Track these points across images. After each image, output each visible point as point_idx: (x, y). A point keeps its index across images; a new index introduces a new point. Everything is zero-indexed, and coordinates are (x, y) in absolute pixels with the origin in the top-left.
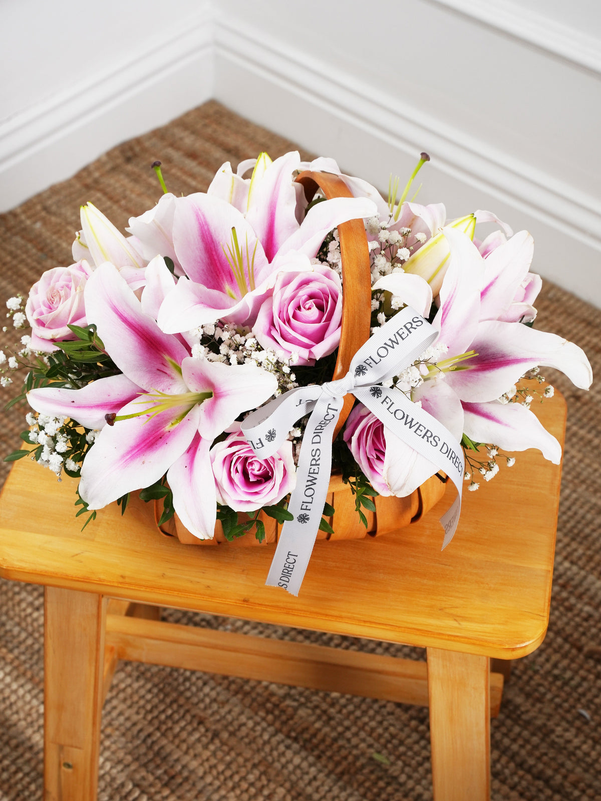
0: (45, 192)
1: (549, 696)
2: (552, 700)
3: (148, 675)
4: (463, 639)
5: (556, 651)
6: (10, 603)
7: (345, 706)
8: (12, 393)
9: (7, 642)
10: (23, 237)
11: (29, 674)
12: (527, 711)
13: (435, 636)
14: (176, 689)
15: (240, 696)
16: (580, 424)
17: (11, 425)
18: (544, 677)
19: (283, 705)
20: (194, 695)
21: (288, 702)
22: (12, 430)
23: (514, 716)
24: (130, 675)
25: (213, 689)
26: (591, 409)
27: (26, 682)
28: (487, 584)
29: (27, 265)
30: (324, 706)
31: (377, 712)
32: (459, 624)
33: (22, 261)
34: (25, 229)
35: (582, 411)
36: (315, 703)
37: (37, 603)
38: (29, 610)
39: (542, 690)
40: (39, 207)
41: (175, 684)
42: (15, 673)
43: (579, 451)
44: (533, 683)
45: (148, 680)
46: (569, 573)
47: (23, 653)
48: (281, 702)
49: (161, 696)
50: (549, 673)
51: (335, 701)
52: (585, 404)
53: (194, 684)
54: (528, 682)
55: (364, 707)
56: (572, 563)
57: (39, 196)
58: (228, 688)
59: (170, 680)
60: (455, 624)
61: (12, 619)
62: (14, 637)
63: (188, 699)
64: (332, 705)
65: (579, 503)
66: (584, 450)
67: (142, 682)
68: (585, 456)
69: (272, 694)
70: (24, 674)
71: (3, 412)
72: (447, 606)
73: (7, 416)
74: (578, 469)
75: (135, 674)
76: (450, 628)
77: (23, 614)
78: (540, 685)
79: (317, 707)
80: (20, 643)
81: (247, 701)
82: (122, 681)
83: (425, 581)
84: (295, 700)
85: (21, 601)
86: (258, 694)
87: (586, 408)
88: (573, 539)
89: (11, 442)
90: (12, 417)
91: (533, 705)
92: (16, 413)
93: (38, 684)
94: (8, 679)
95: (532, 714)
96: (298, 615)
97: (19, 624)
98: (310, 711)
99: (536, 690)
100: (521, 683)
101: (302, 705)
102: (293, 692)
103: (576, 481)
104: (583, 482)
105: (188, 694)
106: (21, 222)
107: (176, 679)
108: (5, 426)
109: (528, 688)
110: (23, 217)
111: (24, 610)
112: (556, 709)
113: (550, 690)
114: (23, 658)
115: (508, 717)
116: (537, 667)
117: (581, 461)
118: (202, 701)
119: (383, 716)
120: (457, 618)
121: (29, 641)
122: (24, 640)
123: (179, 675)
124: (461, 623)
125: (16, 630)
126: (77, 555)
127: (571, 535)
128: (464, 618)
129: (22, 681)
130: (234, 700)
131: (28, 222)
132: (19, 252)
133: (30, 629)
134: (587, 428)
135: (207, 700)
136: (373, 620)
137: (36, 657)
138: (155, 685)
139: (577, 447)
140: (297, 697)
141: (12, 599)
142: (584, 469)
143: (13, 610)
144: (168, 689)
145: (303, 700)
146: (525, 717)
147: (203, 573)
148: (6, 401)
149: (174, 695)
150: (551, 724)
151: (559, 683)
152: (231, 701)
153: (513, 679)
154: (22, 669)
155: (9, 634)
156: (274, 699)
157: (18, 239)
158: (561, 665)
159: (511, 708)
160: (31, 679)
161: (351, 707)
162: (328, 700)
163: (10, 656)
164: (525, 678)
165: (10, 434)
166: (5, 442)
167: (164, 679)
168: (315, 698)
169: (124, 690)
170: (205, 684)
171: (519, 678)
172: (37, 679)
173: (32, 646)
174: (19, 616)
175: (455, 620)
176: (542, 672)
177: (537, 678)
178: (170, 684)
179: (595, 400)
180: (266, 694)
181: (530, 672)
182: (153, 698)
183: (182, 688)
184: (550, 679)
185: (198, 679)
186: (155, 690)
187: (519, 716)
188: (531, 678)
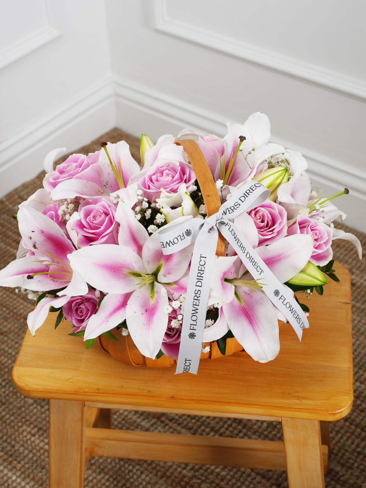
0: (19, 187)
1: (356, 465)
2: (358, 467)
3: (106, 470)
4: (304, 410)
5: (357, 437)
6: (17, 433)
7: (230, 480)
8: (8, 306)
9: (16, 457)
10: (8, 215)
11: (32, 476)
12: (343, 475)
13: (288, 409)
14: (124, 478)
15: (164, 479)
16: (356, 300)
17: (9, 326)
18: (352, 453)
19: (191, 482)
20: (136, 480)
21: (195, 480)
22: (10, 328)
23: (336, 479)
24: (95, 472)
25: (147, 476)
26: (362, 291)
27: (30, 481)
28: (315, 377)
29: (11, 231)
30: (217, 481)
31: (250, 482)
32: (301, 401)
33: (8, 229)
34: (9, 210)
35: (356, 292)
36: (211, 480)
37: (33, 432)
38: (29, 436)
39: (351, 461)
40: (16, 197)
41: (123, 474)
42: (23, 476)
43: (358, 316)
44: (345, 457)
45: (106, 474)
46: (360, 389)
47: (27, 463)
48: (190, 481)
49: (115, 483)
50: (354, 450)
51: (223, 477)
52: (358, 288)
53: (135, 474)
54: (342, 458)
55: (242, 480)
56: (361, 383)
57: (16, 190)
58: (156, 475)
59: (120, 472)
60: (298, 402)
61: (18, 443)
62: (20, 454)
63: (132, 483)
64: (222, 480)
65: (361, 347)
66: (360, 315)
67: (102, 475)
68: (361, 319)
69: (184, 476)
70: (28, 476)
71: (3, 318)
72: (292, 392)
73: (6, 320)
74: (358, 327)
75: (98, 470)
76: (296, 404)
77: (25, 439)
78: (350, 458)
79: (212, 482)
80: (25, 457)
81: (169, 482)
82: (90, 475)
83: (278, 379)
84: (199, 479)
85: (23, 431)
86: (176, 477)
87: (359, 290)
88: (360, 369)
89: (10, 336)
90: (9, 321)
91: (347, 471)
92: (12, 318)
93: (37, 482)
94: (19, 480)
95: (347, 477)
96: (205, 404)
97: (23, 446)
98: (208, 485)
99: (348, 462)
100: (338, 458)
101: (203, 481)
102: (197, 474)
103: (358, 334)
104: (362, 334)
105: (132, 480)
106: (6, 206)
107: (124, 472)
108: (5, 327)
109: (342, 461)
110: (7, 203)
111: (26, 437)
112: (361, 472)
113: (356, 461)
114: (27, 466)
115: (332, 479)
116: (347, 448)
117: (359, 322)
118: (141, 484)
119: (254, 484)
120: (299, 398)
121: (30, 456)
122: (27, 455)
123: (125, 469)
124: (302, 401)
125: (22, 449)
126: (69, 379)
127: (358, 366)
128: (304, 398)
129: (28, 480)
130: (161, 481)
131: (10, 206)
132: (6, 223)
133: (30, 448)
134: (361, 302)
135: (144, 483)
136: (249, 403)
137: (35, 465)
138: (111, 477)
139: (356, 313)
140: (200, 477)
141: (17, 431)
142: (362, 326)
143: (19, 437)
144: (119, 478)
145: (203, 478)
146: (342, 479)
147: (146, 383)
148: (5, 312)
149: (123, 481)
150: (359, 482)
151: (361, 456)
152: (159, 482)
153: (333, 456)
154: (27, 473)
155: (17, 452)
156: (186, 479)
157: (5, 216)
158: (361, 445)
159: (333, 474)
160: (33, 479)
161: (234, 481)
162: (219, 477)
163: (19, 466)
164: (340, 455)
165: (9, 331)
166: (6, 336)
167: (116, 472)
168: (210, 477)
169: (92, 481)
170: (142, 473)
171: (337, 455)
172: (37, 478)
173: (32, 458)
174: (23, 440)
175: (298, 399)
176: (350, 450)
177: (347, 454)
178: (120, 475)
179: (364, 285)
180: (180, 476)
181: (343, 451)
182: (110, 484)
183: (128, 477)
184: (356, 454)
185: (137, 470)
186: (111, 480)
187: (339, 479)
188: (344, 454)
